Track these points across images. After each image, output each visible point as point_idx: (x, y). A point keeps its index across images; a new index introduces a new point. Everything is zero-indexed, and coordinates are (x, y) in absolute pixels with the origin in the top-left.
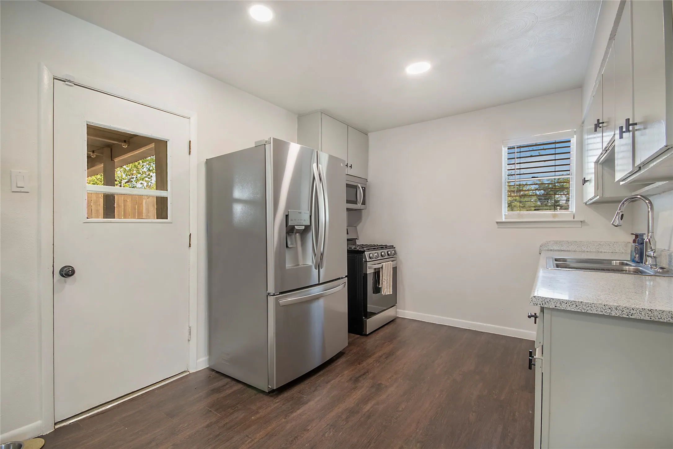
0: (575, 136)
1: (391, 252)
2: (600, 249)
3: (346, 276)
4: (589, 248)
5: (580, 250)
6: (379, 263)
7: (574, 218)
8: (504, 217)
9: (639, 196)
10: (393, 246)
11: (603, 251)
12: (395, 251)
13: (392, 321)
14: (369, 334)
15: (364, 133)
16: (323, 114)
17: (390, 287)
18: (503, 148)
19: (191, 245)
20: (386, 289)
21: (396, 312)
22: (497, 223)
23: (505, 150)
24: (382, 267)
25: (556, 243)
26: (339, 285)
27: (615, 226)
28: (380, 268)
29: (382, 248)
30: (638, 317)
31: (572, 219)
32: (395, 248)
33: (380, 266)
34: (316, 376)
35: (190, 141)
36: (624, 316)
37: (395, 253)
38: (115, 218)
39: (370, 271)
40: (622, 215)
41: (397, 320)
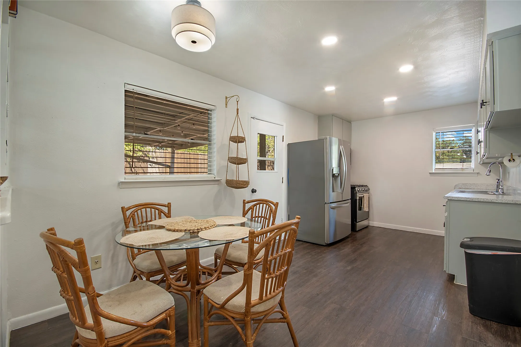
0: (474, 128)
1: (367, 189)
2: (488, 188)
3: (350, 199)
4: (481, 187)
5: (477, 188)
6: (362, 194)
7: (473, 171)
8: (434, 170)
9: (497, 163)
10: (367, 186)
11: (489, 189)
12: (369, 188)
13: (367, 227)
14: (358, 231)
15: (349, 122)
16: (333, 116)
17: (367, 207)
18: (433, 133)
19: (283, 182)
20: (366, 209)
21: (369, 223)
22: (430, 173)
23: (434, 134)
24: (364, 197)
25: (463, 184)
26: (348, 203)
27: (487, 175)
28: (362, 197)
29: (362, 186)
30: (475, 201)
31: (473, 172)
32: (368, 187)
33: (362, 196)
34: (340, 243)
35: (283, 136)
36: (471, 200)
37: (369, 189)
38: (266, 170)
39: (358, 198)
40: (490, 171)
41: (369, 227)
